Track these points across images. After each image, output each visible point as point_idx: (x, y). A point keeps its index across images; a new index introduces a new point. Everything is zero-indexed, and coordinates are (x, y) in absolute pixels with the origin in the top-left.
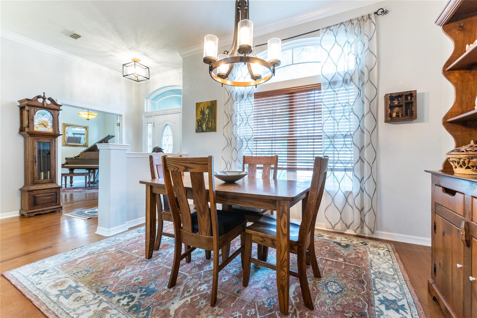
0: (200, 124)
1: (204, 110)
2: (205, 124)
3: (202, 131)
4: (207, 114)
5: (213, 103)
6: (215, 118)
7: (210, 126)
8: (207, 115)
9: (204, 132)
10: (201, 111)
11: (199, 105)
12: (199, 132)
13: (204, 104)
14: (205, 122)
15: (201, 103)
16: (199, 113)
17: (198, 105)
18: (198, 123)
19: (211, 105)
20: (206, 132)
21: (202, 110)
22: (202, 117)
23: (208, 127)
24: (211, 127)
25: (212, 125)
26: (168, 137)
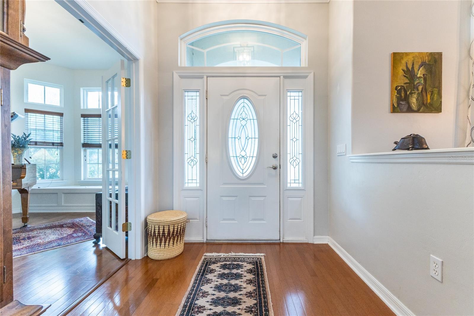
0: (403, 95)
1: (413, 68)
2: (415, 96)
3: (410, 110)
4: (420, 77)
5: (436, 57)
6: (438, 85)
7: (429, 101)
8: (422, 79)
9: (413, 111)
10: (405, 69)
11: (402, 58)
12: (402, 111)
13: (413, 57)
14: (417, 92)
15: (406, 53)
16: (401, 73)
17: (396, 58)
18: (399, 92)
19: (429, 61)
20: (418, 111)
21: (407, 68)
22: (407, 81)
23: (423, 104)
24: (431, 104)
25: (432, 99)
26: (243, 122)
